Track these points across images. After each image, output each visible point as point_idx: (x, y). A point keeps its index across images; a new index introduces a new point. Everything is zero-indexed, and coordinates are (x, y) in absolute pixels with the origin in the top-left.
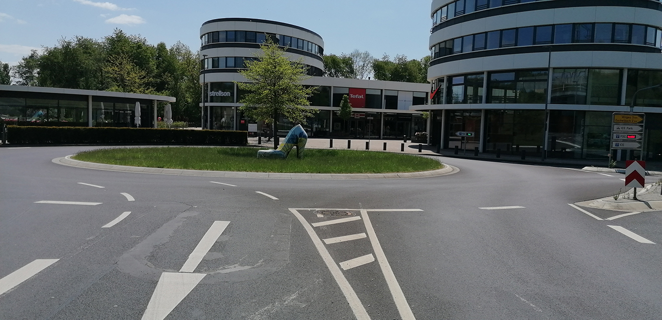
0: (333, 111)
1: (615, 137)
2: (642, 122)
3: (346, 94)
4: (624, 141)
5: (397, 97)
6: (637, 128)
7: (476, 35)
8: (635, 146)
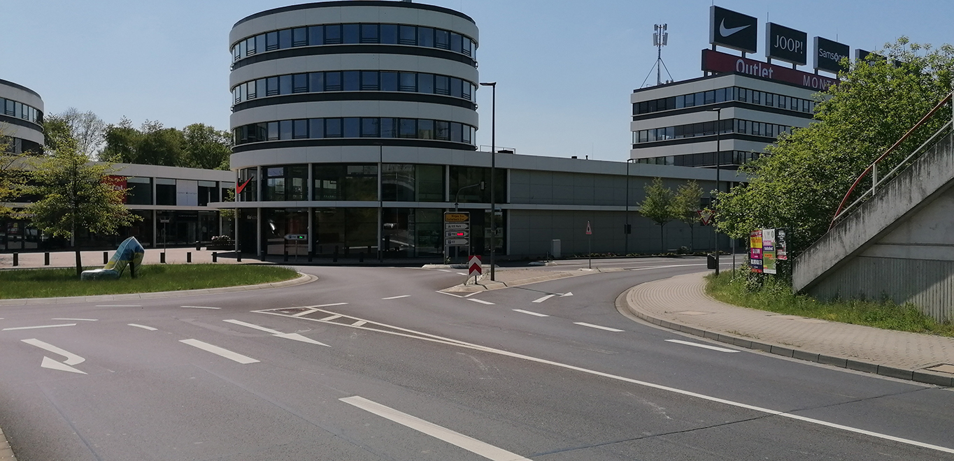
1: (447, 235)
2: (467, 220)
4: (455, 238)
5: (174, 186)
6: (464, 226)
7: (296, 121)
8: (464, 242)
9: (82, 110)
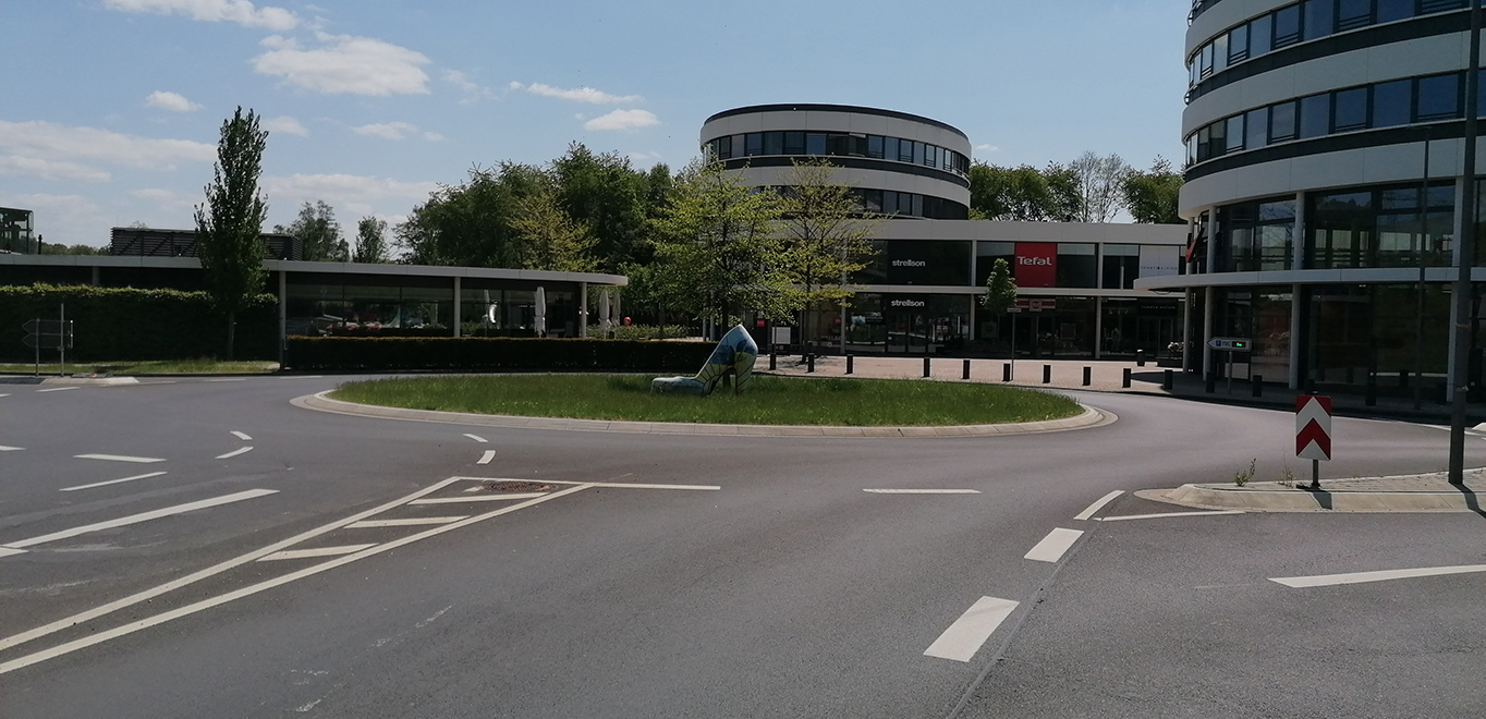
0: (976, 295)
3: (1001, 257)
5: (1137, 259)
7: (1275, 107)
9: (1102, 154)
